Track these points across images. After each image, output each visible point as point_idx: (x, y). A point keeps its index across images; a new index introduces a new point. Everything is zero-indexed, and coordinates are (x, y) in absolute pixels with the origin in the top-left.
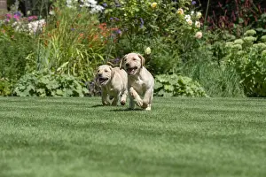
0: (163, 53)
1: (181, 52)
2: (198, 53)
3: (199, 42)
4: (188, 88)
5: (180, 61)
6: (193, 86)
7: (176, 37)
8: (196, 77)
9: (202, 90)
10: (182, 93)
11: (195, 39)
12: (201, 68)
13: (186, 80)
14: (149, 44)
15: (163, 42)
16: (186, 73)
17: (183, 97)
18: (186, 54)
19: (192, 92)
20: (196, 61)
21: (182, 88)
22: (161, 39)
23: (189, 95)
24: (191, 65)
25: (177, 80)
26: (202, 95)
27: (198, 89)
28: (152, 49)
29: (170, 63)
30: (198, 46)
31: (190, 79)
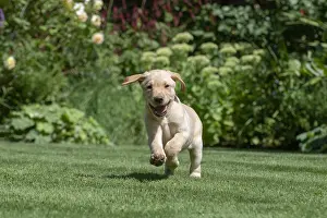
0: (37, 68)
1: (67, 67)
2: (97, 70)
3: (98, 50)
4: (78, 128)
5: (65, 81)
6: (87, 126)
7: (58, 40)
8: (92, 110)
9: (101, 132)
10: (67, 138)
11: (91, 46)
12: (100, 95)
13: (75, 115)
14: (11, 52)
15: (37, 48)
16: (74, 104)
17: (70, 143)
18: (75, 71)
19: (84, 137)
20: (91, 84)
21: (68, 129)
22: (34, 43)
23: (78, 140)
24: (84, 90)
25: (59, 114)
26: (100, 140)
27: (94, 130)
28: (17, 60)
29: (49, 84)
30: (95, 58)
31: (81, 114)
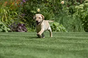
0: (46, 11)
1: (54, 11)
2: (62, 11)
3: (62, 6)
4: (58, 28)
5: (53, 15)
6: (60, 27)
7: (51, 3)
8: (61, 23)
9: (64, 28)
10: (55, 30)
12: (63, 18)
13: (57, 24)
14: (39, 7)
15: (45, 6)
16: (56, 21)
17: (55, 32)
18: (56, 12)
19: (59, 30)
20: (61, 15)
21: (55, 28)
22: (45, 4)
23: (58, 31)
24: (59, 17)
25: (52, 24)
26: (64, 31)
27: (62, 28)
28: (40, 9)
29: (49, 16)
30: (62, 8)
31: (58, 24)
